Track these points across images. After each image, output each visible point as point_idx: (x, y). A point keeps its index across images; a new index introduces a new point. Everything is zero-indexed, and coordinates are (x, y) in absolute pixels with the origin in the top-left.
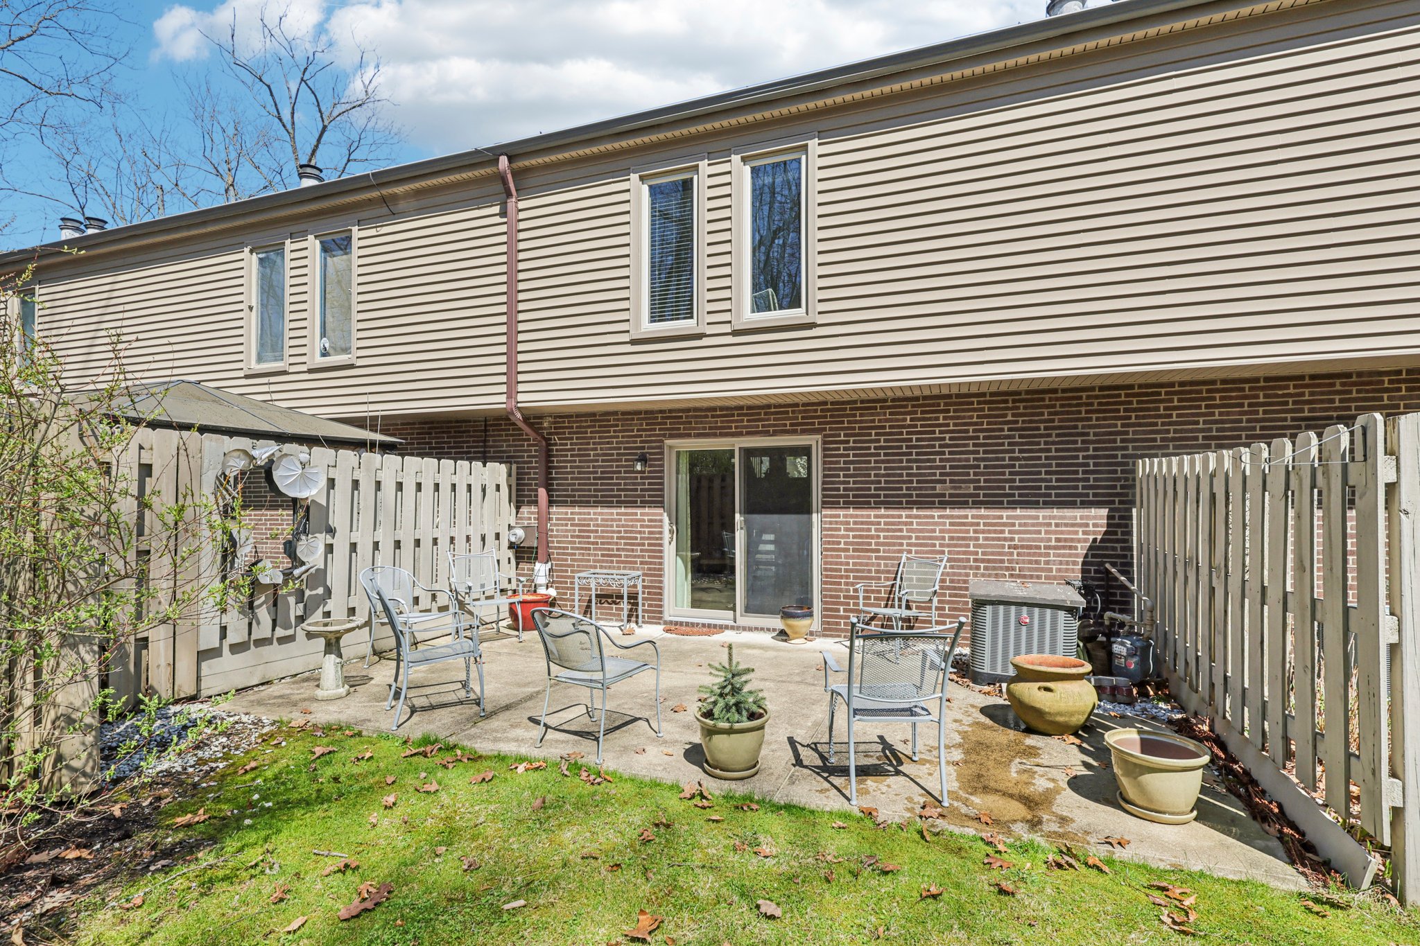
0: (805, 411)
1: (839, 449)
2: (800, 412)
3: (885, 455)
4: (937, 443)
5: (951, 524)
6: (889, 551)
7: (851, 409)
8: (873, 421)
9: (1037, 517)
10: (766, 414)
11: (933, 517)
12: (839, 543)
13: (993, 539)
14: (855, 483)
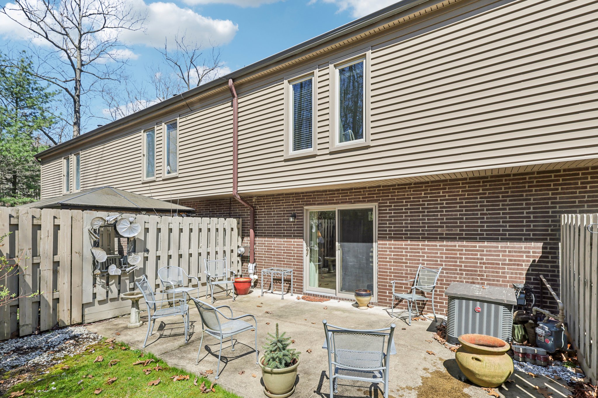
0: (370, 191)
1: (386, 210)
2: (367, 191)
3: (411, 212)
4: (439, 206)
5: (447, 250)
6: (412, 263)
7: (393, 189)
8: (404, 195)
9: (498, 247)
10: (350, 193)
11: (436, 246)
12: (386, 258)
13: (471, 259)
14: (394, 227)
